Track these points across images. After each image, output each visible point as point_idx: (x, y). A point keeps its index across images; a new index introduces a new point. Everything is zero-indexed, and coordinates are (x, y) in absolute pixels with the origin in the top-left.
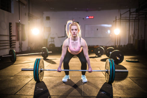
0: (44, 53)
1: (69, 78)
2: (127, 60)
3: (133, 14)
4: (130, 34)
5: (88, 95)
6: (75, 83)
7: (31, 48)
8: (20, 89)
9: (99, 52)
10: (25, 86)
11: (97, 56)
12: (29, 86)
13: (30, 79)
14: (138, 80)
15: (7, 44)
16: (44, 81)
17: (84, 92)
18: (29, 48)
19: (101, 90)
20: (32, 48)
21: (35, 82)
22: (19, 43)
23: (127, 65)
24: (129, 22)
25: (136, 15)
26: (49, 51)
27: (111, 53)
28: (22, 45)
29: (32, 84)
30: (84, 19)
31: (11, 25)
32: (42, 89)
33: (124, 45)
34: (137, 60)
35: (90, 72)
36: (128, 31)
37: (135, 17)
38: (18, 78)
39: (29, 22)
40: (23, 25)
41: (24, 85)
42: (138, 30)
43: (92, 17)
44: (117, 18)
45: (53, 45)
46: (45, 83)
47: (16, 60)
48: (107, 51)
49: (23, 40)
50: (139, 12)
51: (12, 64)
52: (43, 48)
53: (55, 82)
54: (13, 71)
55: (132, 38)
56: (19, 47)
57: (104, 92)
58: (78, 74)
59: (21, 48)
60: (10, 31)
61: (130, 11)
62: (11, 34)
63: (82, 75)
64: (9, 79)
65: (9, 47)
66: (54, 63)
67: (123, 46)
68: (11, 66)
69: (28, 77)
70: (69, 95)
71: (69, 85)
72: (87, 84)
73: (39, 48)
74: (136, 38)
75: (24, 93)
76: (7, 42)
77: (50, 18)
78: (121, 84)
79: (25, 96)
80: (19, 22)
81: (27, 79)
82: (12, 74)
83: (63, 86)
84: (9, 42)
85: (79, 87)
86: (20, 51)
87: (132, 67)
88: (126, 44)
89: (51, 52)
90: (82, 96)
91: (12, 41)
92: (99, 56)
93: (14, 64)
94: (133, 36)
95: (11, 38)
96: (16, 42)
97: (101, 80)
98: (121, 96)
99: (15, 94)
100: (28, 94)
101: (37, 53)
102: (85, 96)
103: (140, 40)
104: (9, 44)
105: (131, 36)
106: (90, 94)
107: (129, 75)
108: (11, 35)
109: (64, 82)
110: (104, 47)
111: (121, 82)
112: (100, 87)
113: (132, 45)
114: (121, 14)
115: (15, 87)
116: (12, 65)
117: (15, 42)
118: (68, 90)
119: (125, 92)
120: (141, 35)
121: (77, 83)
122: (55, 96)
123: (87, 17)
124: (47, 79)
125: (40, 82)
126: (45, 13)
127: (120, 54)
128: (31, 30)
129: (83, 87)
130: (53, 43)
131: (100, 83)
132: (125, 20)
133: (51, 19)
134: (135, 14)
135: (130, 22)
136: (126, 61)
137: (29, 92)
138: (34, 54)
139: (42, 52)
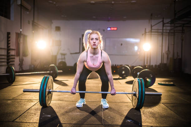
0: (52, 72)
1: (84, 103)
2: (159, 82)
3: (167, 25)
4: (164, 52)
5: (110, 123)
6: (93, 109)
7: (34, 66)
8: (21, 115)
9: (124, 72)
10: (27, 112)
11: (121, 78)
12: (32, 111)
13: (33, 104)
14: (174, 106)
15: (3, 60)
16: (52, 106)
17: (105, 119)
18: (33, 66)
19: (127, 117)
20: (36, 66)
21: (41, 107)
22: (20, 59)
23: (160, 89)
24: (162, 36)
25: (171, 26)
26: (58, 70)
27: (138, 73)
28: (24, 63)
29: (36, 110)
30: (104, 30)
31: (9, 36)
32: (50, 116)
33: (156, 66)
34: (172, 83)
35: (112, 94)
36: (160, 46)
37: (170, 30)
38: (18, 102)
39: (33, 32)
40: (25, 36)
41: (26, 110)
42: (173, 45)
43: (115, 29)
44: (147, 31)
45: (64, 63)
46: (54, 108)
47: (16, 80)
48: (134, 71)
49: (25, 55)
50: (175, 23)
51: (10, 85)
52: (51, 65)
53: (66, 107)
54: (11, 94)
55: (166, 56)
56: (19, 64)
57: (131, 120)
58: (97, 99)
59: (22, 65)
60: (8, 44)
61: (163, 21)
62: (10, 46)
63: (102, 99)
64: (5, 103)
65: (5, 64)
66: (65, 85)
67: (154, 66)
68: (8, 87)
69: (31, 101)
70: (85, 124)
71: (85, 111)
72: (109, 110)
73: (45, 66)
74: (171, 56)
75: (26, 120)
76: (3, 57)
77: (61, 28)
78: (153, 111)
79: (26, 124)
80: (21, 32)
81: (30, 103)
82: (9, 97)
83: (77, 112)
84: (6, 57)
85: (98, 114)
86: (21, 70)
87: (166, 91)
88: (158, 64)
89: (61, 71)
90: (102, 125)
91: (10, 56)
92: (124, 78)
93: (13, 85)
94: (168, 53)
95: (9, 52)
96: (16, 57)
97: (126, 106)
98: (152, 125)
99: (13, 122)
100: (31, 121)
101: (43, 72)
102: (107, 124)
103: (175, 58)
104: (6, 60)
105: (164, 53)
106: (113, 122)
107: (163, 101)
108: (9, 48)
109: (78, 108)
110: (130, 66)
111: (152, 108)
112: (125, 114)
113: (165, 64)
114: (152, 25)
115: (13, 113)
116: (10, 87)
117: (14, 58)
118: (84, 118)
119: (158, 121)
120: (178, 53)
121: (96, 109)
122: (67, 125)
123: (109, 29)
124: (55, 104)
125: (47, 107)
126: (54, 21)
127: (150, 75)
128: (36, 42)
129: (103, 114)
130: (63, 60)
131: (125, 110)
132: (157, 34)
133: (61, 30)
134: (169, 25)
135: (164, 36)
136: (159, 84)
137: (32, 119)
138: (39, 72)
139: (50, 71)
